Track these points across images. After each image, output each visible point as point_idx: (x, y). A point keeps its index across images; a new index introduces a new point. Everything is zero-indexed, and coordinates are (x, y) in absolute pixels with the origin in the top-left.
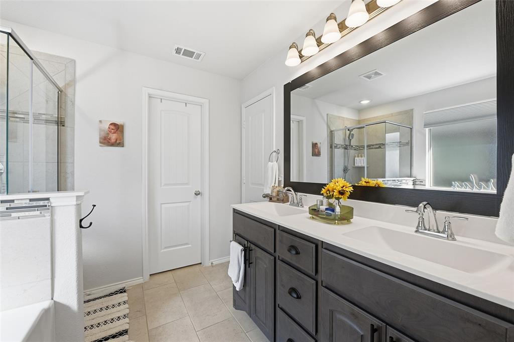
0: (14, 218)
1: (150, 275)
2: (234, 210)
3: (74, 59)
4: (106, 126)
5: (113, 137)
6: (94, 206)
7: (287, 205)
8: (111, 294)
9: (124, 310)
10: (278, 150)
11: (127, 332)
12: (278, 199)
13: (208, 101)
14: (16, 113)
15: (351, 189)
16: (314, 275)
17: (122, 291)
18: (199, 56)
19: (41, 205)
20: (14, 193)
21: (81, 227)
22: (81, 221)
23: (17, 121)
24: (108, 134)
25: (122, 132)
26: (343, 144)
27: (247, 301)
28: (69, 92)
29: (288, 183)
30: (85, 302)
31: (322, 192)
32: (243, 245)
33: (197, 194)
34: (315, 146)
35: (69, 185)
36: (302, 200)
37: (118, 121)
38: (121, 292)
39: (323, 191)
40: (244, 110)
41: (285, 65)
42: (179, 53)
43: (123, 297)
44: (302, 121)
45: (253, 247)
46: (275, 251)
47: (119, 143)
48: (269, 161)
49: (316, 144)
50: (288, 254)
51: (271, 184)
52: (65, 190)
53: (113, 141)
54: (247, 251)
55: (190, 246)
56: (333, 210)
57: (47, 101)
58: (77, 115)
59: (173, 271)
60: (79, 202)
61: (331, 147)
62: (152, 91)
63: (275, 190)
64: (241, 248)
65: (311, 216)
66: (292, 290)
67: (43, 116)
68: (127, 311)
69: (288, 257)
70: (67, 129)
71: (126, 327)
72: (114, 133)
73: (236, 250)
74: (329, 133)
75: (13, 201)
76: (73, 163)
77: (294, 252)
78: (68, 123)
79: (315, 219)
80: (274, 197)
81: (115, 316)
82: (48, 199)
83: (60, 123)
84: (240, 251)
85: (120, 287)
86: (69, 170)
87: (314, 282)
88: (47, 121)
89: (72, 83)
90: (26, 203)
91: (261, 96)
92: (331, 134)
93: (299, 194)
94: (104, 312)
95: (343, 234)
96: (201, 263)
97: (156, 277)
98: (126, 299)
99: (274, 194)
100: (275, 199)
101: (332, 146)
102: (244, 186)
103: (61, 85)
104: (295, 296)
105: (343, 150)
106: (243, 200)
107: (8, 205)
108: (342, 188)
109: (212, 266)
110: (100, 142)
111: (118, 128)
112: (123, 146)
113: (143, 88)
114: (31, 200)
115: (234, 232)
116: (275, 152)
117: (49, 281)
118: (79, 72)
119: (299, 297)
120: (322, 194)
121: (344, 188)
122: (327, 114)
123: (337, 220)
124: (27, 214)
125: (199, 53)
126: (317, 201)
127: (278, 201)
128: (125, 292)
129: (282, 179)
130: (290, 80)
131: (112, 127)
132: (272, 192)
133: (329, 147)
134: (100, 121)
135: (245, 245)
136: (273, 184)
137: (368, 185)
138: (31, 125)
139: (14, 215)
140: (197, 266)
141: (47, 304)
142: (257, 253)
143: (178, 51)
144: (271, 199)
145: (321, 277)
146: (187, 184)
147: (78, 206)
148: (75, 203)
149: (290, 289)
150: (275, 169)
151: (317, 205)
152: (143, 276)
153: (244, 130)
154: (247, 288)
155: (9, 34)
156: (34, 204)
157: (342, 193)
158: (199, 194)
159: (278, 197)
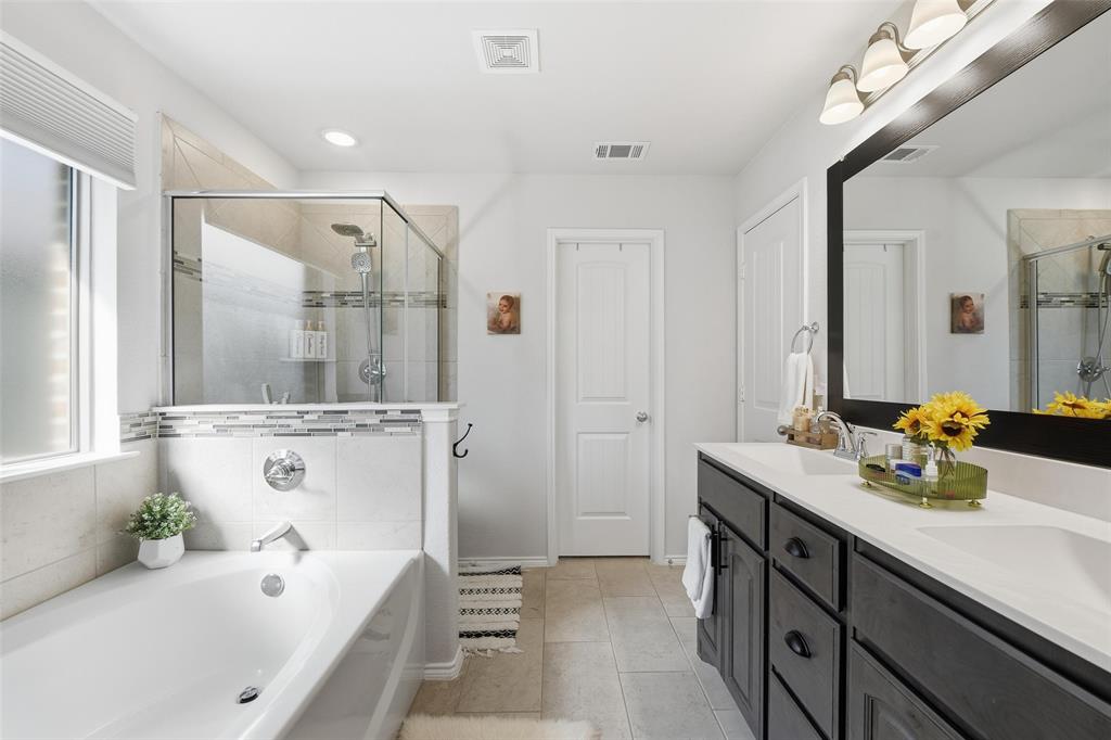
0: (387, 434)
1: (560, 557)
2: (700, 454)
3: (456, 204)
4: (496, 301)
5: (506, 318)
6: (471, 425)
7: (828, 454)
8: (500, 573)
9: (514, 601)
10: (815, 324)
11: (514, 634)
12: (808, 440)
13: (662, 232)
14: (396, 295)
15: (986, 420)
16: (837, 610)
17: (516, 571)
18: (639, 150)
19: (412, 419)
20: (387, 401)
21: (455, 454)
22: (455, 445)
23: (396, 306)
24: (499, 314)
25: (518, 309)
26: (1079, 291)
27: (719, 647)
28: (451, 257)
29: (836, 401)
30: (460, 574)
31: (898, 425)
32: (712, 528)
33: (642, 419)
34: (960, 305)
35: (451, 395)
36: (865, 443)
37: (512, 293)
38: (515, 573)
39: (902, 423)
40: (741, 238)
41: (822, 125)
42: (604, 155)
43: (516, 581)
44: (912, 242)
45: (731, 534)
46: (767, 548)
47: (513, 328)
48: (792, 351)
49: (967, 298)
50: (788, 557)
51: (794, 403)
52: (447, 400)
53: (505, 324)
54: (716, 541)
55: (627, 518)
56: (917, 471)
57: (427, 274)
58: (461, 288)
59: (597, 560)
60: (453, 419)
61: (1025, 304)
62: (562, 233)
63: (802, 419)
64: (706, 531)
65: (863, 481)
66: (795, 638)
67: (424, 296)
68: (519, 604)
69: (788, 561)
70: (450, 311)
71: (514, 626)
72: (508, 311)
73: (698, 533)
74: (1015, 263)
75: (385, 412)
76: (456, 361)
77: (796, 553)
78: (450, 303)
79: (875, 489)
80: (799, 433)
81: (503, 606)
82: (418, 412)
83: (441, 303)
84: (703, 538)
85: (515, 564)
86: (451, 373)
87: (837, 626)
88: (427, 303)
89: (454, 243)
90: (397, 416)
91: (779, 202)
92: (1025, 267)
93: (859, 429)
94: (489, 596)
95: (919, 529)
96: (649, 557)
97: (568, 563)
98: (519, 585)
99: (799, 427)
100: (802, 439)
101: (1028, 301)
102: (741, 406)
103: (441, 248)
104: (798, 649)
105: (1077, 311)
106: (741, 433)
107: (381, 417)
108: (952, 416)
109: (671, 567)
110: (489, 329)
111: (512, 303)
112: (519, 333)
113: (549, 230)
114: (403, 412)
115: (700, 499)
116: (806, 328)
117: (419, 524)
118: (463, 223)
119: (805, 654)
120: (902, 431)
121: (958, 418)
122: (1009, 212)
123: (928, 497)
124: (399, 429)
125: (637, 144)
126: (887, 446)
127: (809, 442)
128: (520, 573)
129: (824, 392)
130: (840, 156)
131: (504, 302)
132: (796, 420)
133: (1017, 304)
134: (489, 295)
135: (713, 526)
136: (799, 404)
137: (1079, 413)
138: (406, 309)
139: (387, 430)
140: (642, 561)
141: (416, 553)
142: (737, 547)
143: (601, 152)
144: (792, 438)
145: (853, 618)
146: (624, 399)
147: (453, 424)
148: (447, 419)
149: (792, 632)
150: (804, 371)
151: (886, 456)
152: (547, 555)
153: (741, 283)
154: (719, 620)
155: (383, 198)
156: (406, 417)
157: (952, 430)
158: (645, 419)
159: (810, 435)
